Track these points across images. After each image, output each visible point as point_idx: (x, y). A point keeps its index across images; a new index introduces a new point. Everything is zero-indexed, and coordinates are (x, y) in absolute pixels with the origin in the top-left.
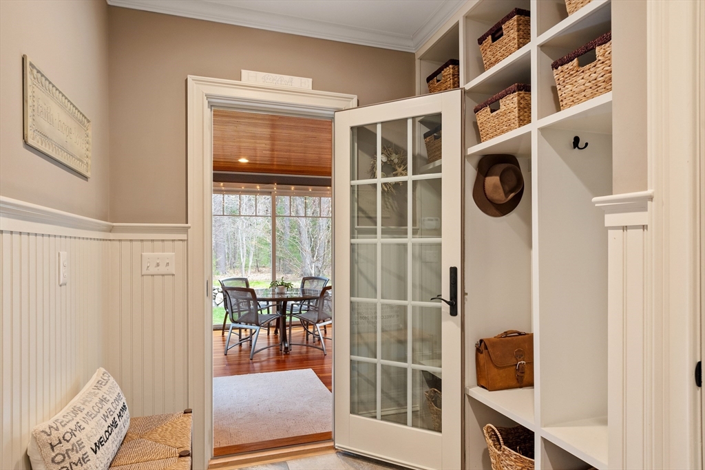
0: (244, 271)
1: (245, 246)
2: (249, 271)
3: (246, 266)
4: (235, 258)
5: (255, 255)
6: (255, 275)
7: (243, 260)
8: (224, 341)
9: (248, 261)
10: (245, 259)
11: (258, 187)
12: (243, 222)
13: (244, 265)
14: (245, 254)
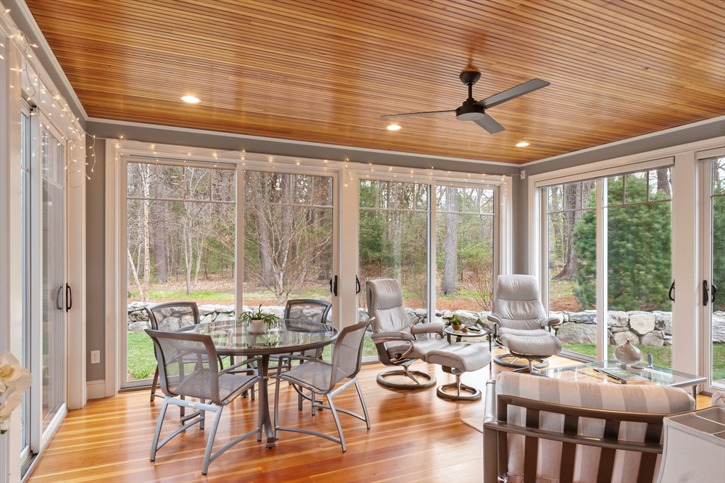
0: (189, 279)
1: (191, 249)
2: (196, 279)
3: (193, 272)
4: (178, 263)
5: (203, 260)
6: (203, 283)
7: (189, 266)
8: (154, 417)
9: (194, 266)
10: (191, 265)
11: (215, 155)
12: (189, 219)
13: (189, 272)
14: (191, 259)
